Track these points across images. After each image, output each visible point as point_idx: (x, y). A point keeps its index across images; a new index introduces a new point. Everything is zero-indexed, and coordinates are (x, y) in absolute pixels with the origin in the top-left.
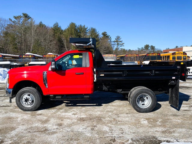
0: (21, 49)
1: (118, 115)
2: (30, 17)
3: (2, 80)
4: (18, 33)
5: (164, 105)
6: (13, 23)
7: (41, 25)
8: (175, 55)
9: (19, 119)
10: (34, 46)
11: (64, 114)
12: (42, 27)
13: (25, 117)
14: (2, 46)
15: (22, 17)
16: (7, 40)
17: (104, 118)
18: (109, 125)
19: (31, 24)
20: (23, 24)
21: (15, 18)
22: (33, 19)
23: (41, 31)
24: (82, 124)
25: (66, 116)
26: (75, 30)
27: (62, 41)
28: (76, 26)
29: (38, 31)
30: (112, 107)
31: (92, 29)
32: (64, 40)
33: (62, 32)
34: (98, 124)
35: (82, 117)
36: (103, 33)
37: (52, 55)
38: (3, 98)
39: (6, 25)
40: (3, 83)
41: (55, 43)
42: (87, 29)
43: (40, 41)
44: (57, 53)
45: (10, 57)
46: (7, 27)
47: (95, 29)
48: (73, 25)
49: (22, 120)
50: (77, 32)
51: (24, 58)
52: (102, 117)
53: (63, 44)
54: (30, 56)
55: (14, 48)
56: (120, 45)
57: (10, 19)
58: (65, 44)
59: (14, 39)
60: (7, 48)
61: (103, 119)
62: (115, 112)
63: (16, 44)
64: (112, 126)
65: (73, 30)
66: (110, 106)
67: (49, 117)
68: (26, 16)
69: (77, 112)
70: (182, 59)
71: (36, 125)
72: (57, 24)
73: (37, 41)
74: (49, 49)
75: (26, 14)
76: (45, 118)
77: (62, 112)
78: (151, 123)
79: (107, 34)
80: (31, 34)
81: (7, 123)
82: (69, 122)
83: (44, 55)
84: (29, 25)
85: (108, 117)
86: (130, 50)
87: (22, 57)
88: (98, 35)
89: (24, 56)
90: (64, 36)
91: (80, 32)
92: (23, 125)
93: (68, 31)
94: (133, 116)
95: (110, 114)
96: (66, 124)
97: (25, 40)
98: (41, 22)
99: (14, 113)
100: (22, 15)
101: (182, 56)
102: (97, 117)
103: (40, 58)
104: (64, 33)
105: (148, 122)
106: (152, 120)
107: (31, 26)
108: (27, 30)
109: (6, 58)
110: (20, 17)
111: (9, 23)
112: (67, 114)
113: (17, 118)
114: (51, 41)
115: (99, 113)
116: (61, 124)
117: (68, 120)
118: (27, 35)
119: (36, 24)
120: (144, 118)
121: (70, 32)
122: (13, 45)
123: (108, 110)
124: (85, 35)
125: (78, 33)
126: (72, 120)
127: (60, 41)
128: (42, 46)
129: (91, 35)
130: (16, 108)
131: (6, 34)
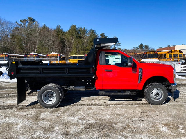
0: (26, 49)
1: (131, 119)
2: (35, 21)
3: (6, 79)
4: (23, 35)
5: (178, 106)
6: (19, 26)
7: (45, 27)
8: (171, 53)
9: (19, 126)
10: (38, 46)
11: (69, 118)
12: (45, 29)
13: (26, 124)
14: (9, 47)
15: (27, 20)
16: (13, 41)
17: (116, 124)
18: (124, 133)
19: (36, 27)
20: (28, 27)
21: (21, 21)
22: (37, 22)
23: (45, 32)
24: (92, 132)
25: (72, 122)
26: (76, 31)
27: (64, 42)
28: (76, 28)
29: (41, 33)
30: (122, 109)
31: (91, 30)
32: (66, 41)
33: (63, 34)
34: (111, 132)
35: (90, 122)
36: (101, 34)
37: (55, 54)
38: (5, 98)
39: (13, 28)
40: (7, 82)
41: (58, 43)
42: (87, 31)
43: (43, 42)
44: (59, 53)
45: (15, 56)
46: (14, 30)
47: (94, 31)
48: (74, 27)
49: (22, 127)
50: (77, 33)
51: (28, 57)
52: (113, 123)
53: (65, 45)
54: (35, 56)
55: (20, 49)
56: (117, 45)
57: (16, 22)
58: (67, 44)
59: (20, 40)
60: (13, 48)
61: (115, 126)
62: (126, 115)
63: (21, 45)
64: (127, 135)
65: (74, 31)
66: (119, 107)
67: (53, 123)
68: (31, 19)
69: (84, 116)
70: (178, 56)
71: (38, 134)
72: (59, 26)
73: (41, 42)
74: (52, 49)
75: (31, 18)
76: (49, 124)
77: (67, 116)
78: (172, 130)
79: (105, 35)
80: (36, 35)
81: (4, 132)
82: (76, 130)
83: (48, 54)
84: (33, 27)
85: (120, 122)
86: (125, 49)
87: (27, 57)
88: (97, 36)
89: (28, 56)
90: (65, 37)
91: (80, 34)
92: (23, 134)
93: (69, 33)
94: (148, 120)
95: (121, 118)
96: (72, 133)
97: (30, 41)
98: (45, 25)
99: (14, 118)
100: (28, 19)
101: (178, 54)
102: (107, 122)
103: (44, 57)
104: (66, 35)
105: (168, 129)
106: (172, 126)
107: (36, 29)
108: (32, 32)
109: (11, 57)
110: (26, 20)
111: (15, 26)
112: (72, 118)
113: (17, 124)
114: (54, 41)
115: (109, 117)
116: (68, 132)
117: (75, 127)
118: (32, 37)
119: (40, 27)
120: (162, 124)
121: (71, 33)
122: (19, 45)
123: (118, 112)
124: (85, 36)
125: (79, 34)
126: (79, 127)
127: (62, 41)
128: (46, 47)
129: (91, 36)
130: (17, 111)
131: (13, 36)
